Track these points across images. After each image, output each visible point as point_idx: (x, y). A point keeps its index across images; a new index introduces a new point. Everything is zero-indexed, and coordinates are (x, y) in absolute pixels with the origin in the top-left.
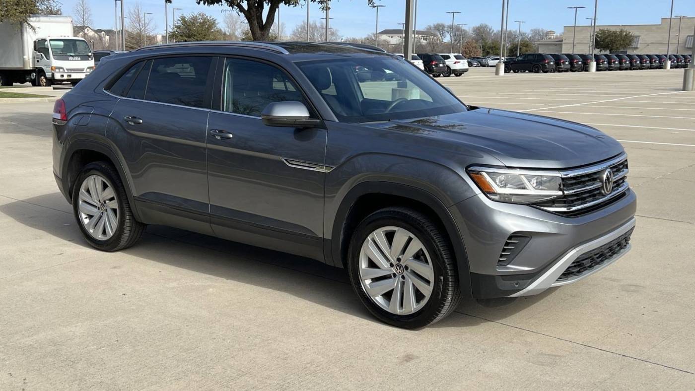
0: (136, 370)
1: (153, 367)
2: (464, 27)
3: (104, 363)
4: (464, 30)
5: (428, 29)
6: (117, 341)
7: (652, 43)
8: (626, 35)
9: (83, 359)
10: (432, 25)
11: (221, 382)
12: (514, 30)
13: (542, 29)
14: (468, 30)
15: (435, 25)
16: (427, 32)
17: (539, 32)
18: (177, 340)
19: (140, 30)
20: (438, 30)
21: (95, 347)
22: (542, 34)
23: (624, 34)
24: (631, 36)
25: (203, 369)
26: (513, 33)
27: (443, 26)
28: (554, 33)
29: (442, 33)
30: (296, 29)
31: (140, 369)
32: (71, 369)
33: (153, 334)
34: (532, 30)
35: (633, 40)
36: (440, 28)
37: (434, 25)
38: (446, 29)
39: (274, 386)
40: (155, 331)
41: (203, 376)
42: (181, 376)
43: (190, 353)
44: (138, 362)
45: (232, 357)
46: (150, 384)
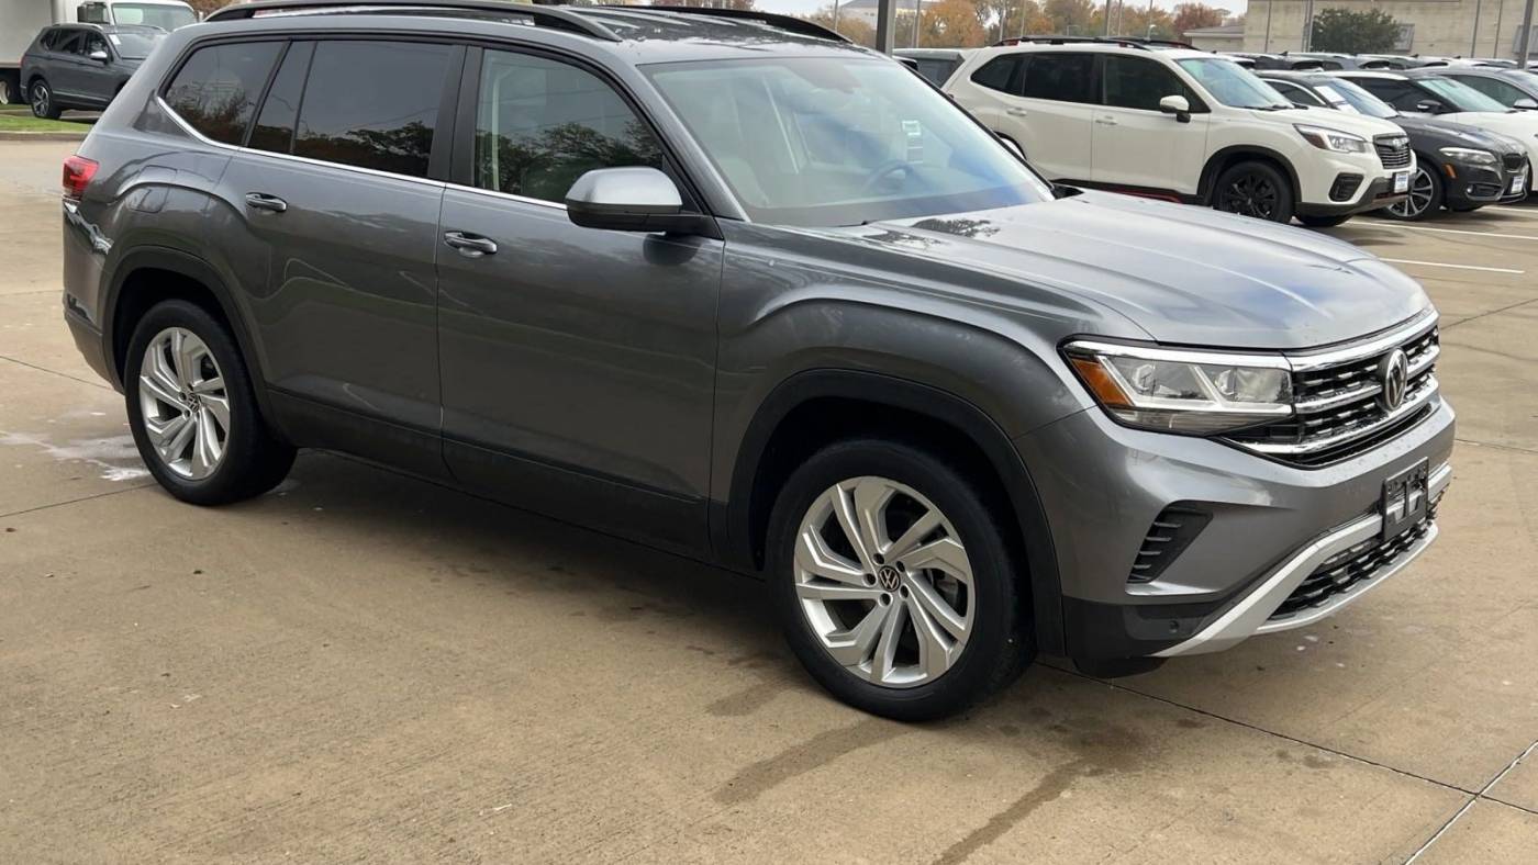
0: (198, 741)
1: (236, 735)
3: (132, 724)
6: (168, 675)
7: (1440, 41)
8: (1383, 22)
9: (86, 714)
11: (380, 772)
12: (1140, 6)
18: (298, 677)
21: (117, 688)
23: (1380, 19)
24: (1394, 26)
25: (347, 744)
26: (1137, 12)
28: (1227, 13)
31: (206, 739)
32: (56, 737)
33: (249, 662)
35: (1397, 34)
39: (497, 784)
40: (253, 655)
41: (342, 759)
42: (295, 757)
43: (323, 706)
44: (205, 723)
45: (414, 718)
46: (225, 774)
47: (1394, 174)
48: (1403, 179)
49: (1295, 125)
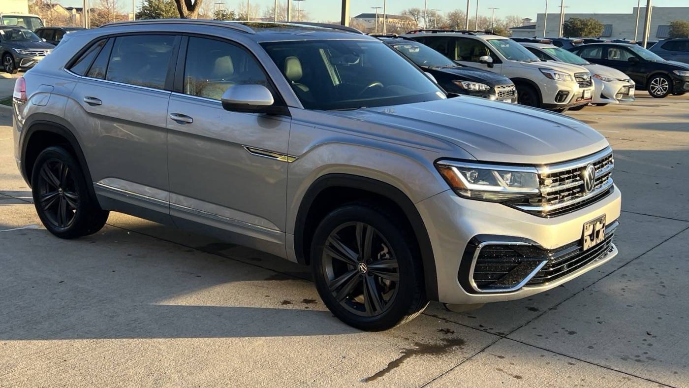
2: (438, 13)
4: (438, 16)
5: (403, 14)
7: (624, 32)
10: (407, 11)
13: (517, 16)
14: (443, 16)
15: (411, 10)
16: (401, 17)
17: (514, 20)
19: (108, 9)
20: (413, 15)
22: (516, 21)
27: (419, 12)
28: (529, 20)
29: (417, 18)
30: (267, 10)
34: (507, 17)
36: (414, 13)
37: (409, 10)
38: (421, 14)
47: (584, 91)
48: (588, 93)
49: (539, 69)
